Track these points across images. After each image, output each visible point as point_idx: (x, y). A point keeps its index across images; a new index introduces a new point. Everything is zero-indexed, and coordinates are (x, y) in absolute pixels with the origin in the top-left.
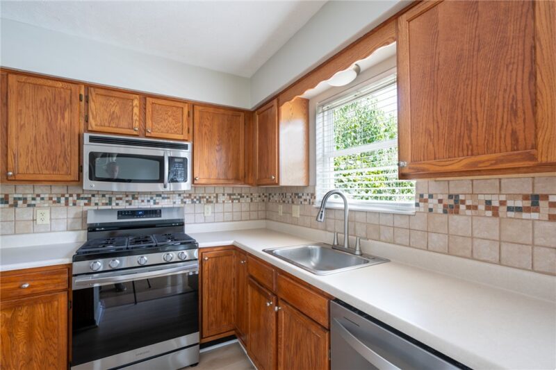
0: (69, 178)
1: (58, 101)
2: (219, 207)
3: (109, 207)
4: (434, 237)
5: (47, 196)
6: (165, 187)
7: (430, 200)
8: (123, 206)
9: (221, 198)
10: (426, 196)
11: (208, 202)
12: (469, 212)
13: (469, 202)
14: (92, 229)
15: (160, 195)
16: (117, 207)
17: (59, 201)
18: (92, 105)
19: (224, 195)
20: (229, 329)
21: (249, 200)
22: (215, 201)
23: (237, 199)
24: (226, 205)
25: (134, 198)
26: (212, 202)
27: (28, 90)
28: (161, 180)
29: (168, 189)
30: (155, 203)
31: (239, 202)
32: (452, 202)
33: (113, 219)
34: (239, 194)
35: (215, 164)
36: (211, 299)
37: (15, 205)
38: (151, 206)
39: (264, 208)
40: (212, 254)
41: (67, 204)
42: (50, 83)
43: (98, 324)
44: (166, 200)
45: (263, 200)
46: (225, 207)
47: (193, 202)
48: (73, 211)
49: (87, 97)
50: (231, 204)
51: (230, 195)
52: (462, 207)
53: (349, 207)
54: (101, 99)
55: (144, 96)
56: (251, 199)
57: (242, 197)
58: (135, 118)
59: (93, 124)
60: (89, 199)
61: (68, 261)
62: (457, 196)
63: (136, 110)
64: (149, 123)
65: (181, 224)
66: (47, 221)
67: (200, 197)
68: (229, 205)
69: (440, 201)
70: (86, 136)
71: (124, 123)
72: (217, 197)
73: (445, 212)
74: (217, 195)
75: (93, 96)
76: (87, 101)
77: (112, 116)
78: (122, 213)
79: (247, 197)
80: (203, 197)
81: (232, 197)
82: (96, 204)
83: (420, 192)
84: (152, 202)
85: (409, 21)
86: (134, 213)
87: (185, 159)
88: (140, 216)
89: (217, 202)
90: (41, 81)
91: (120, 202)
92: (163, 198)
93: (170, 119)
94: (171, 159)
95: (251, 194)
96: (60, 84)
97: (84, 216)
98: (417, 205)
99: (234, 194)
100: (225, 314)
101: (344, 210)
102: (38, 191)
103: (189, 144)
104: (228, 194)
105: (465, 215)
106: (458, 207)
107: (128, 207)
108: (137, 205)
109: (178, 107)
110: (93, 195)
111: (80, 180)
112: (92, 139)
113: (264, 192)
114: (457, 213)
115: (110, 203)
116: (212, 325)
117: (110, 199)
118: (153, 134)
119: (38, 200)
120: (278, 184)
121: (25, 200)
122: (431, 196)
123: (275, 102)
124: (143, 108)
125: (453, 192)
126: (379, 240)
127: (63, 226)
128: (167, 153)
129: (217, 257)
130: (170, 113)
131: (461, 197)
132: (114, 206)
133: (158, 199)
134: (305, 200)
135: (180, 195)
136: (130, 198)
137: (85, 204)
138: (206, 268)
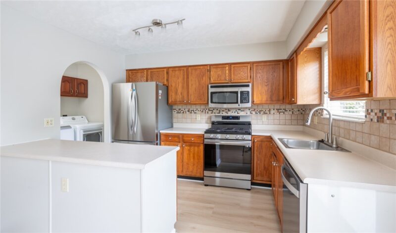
0: (205, 103)
1: (202, 74)
2: (271, 117)
3: (219, 114)
4: (373, 137)
5: (199, 109)
6: (239, 105)
7: (372, 113)
8: (225, 114)
9: (272, 112)
10: (370, 111)
11: (265, 113)
12: (388, 121)
13: (388, 115)
14: (213, 123)
15: (240, 110)
16: (222, 115)
17: (203, 112)
18: (212, 73)
19: (274, 109)
20: (268, 180)
21: (291, 113)
22: (268, 113)
23: (283, 112)
24: (275, 115)
25: (229, 111)
26: (267, 113)
27: (194, 71)
28: (237, 103)
29: (240, 107)
30: (238, 113)
31: (284, 113)
32: (380, 115)
33: (220, 120)
34: (284, 109)
35: (265, 93)
36: (258, 162)
37: (191, 113)
38: (236, 114)
39: (302, 118)
40: (259, 139)
41: (205, 113)
42: (199, 67)
43: (217, 166)
44: (243, 112)
45: (302, 113)
46: (275, 116)
47: (256, 113)
48: (207, 116)
49: (210, 70)
50: (278, 115)
51: (278, 110)
52: (385, 118)
53: (332, 117)
54: (214, 70)
55: (230, 64)
56: (293, 112)
57: (285, 111)
58: (227, 75)
59: (212, 81)
60: (212, 111)
61: (203, 133)
62: (383, 111)
63: (227, 72)
64: (232, 76)
65: (249, 124)
66: (200, 119)
67: (260, 111)
68: (277, 116)
69: (376, 114)
70: (210, 86)
71: (223, 78)
72: (270, 111)
73: (378, 121)
74: (270, 109)
75: (212, 69)
76: (210, 72)
77: (219, 76)
78: (224, 117)
79: (290, 111)
80: (262, 111)
81: (279, 111)
82: (215, 113)
83: (367, 108)
84: (236, 113)
85: (331, 13)
86: (228, 118)
87: (248, 92)
88: (230, 119)
89: (270, 113)
90: (197, 67)
91: (223, 112)
92: (242, 111)
93: (242, 73)
94: (242, 93)
95: (293, 109)
96: (202, 67)
97: (210, 118)
98: (366, 116)
99: (281, 109)
100: (266, 172)
101: (329, 119)
102: (197, 107)
103: (250, 84)
104: (277, 109)
105: (387, 123)
106: (383, 118)
107: (227, 115)
108: (230, 114)
109: (245, 66)
110: (214, 109)
111: (208, 103)
112: (212, 87)
113: (302, 108)
114: (383, 122)
115: (219, 113)
116: (259, 175)
117: (220, 111)
118: (234, 81)
119: (197, 111)
120: (296, 103)
121: (194, 111)
122: (372, 111)
123: (295, 55)
124: (230, 70)
125: (382, 108)
126: (349, 139)
127: (204, 121)
128: (239, 90)
129: (262, 141)
130: (241, 70)
131: (385, 111)
132: (221, 114)
133: (239, 111)
134: (319, 113)
135: (249, 109)
136: (227, 111)
137: (211, 113)
138: (256, 146)
